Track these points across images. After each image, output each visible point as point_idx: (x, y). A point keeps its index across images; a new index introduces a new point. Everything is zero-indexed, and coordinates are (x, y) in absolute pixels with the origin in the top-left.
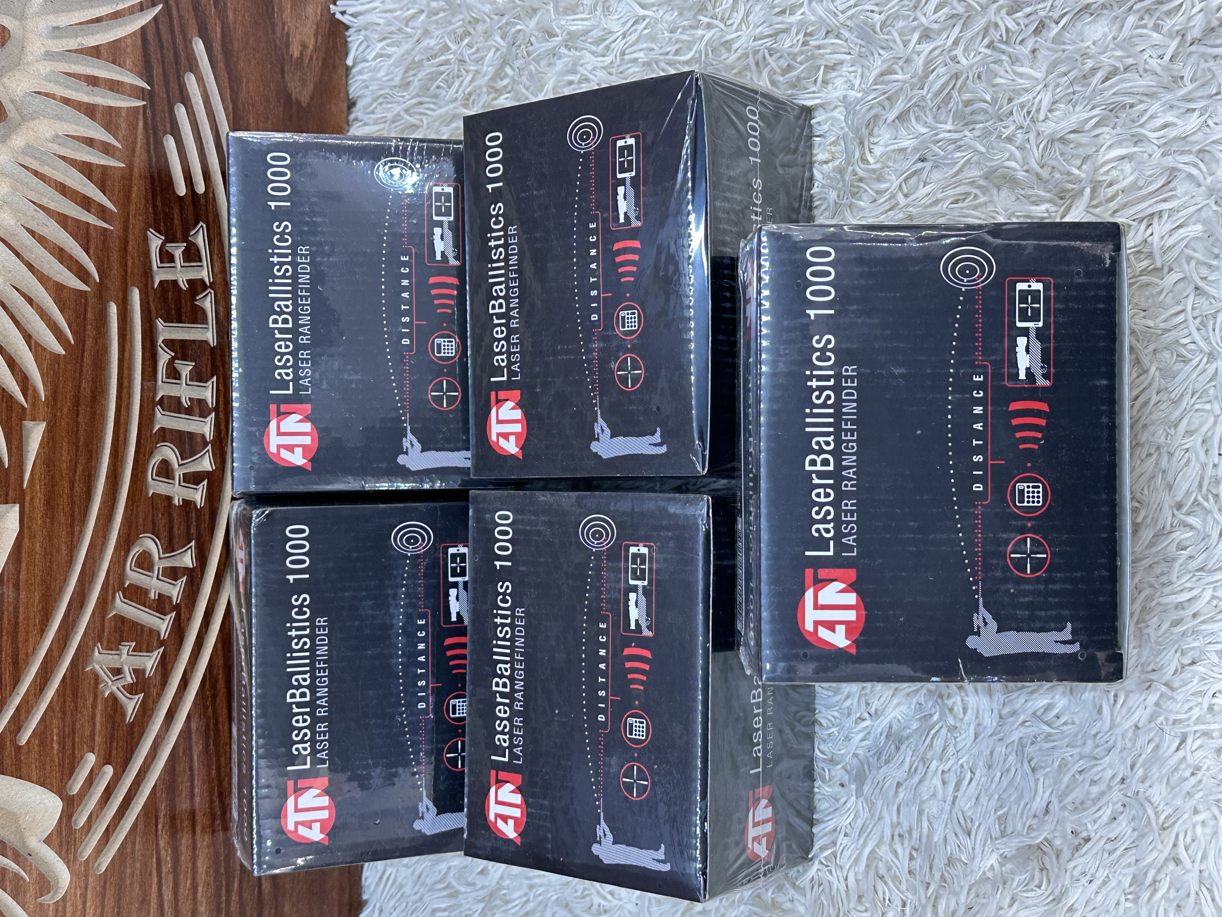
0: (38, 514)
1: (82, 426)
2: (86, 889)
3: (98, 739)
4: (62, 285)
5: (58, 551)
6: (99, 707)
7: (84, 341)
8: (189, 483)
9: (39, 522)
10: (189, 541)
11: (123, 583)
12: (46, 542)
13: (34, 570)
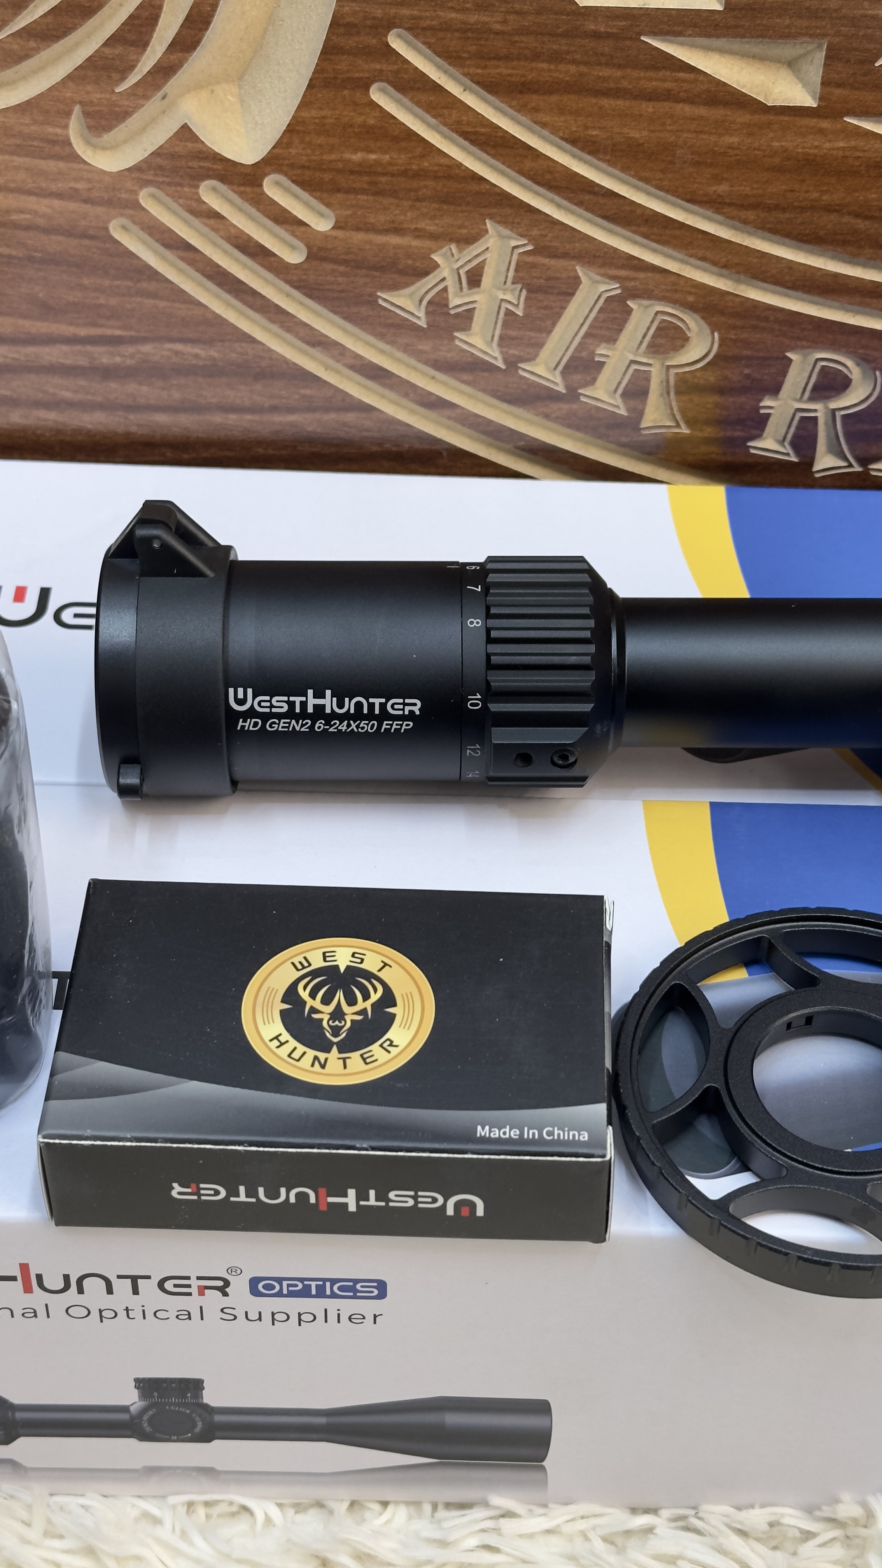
0: (791, 142)
2: (86, 201)
3: (358, 237)
5: (717, 179)
6: (415, 243)
8: (797, 428)
9: (776, 144)
10: (689, 423)
11: (635, 296)
12: (737, 155)
13: (689, 131)
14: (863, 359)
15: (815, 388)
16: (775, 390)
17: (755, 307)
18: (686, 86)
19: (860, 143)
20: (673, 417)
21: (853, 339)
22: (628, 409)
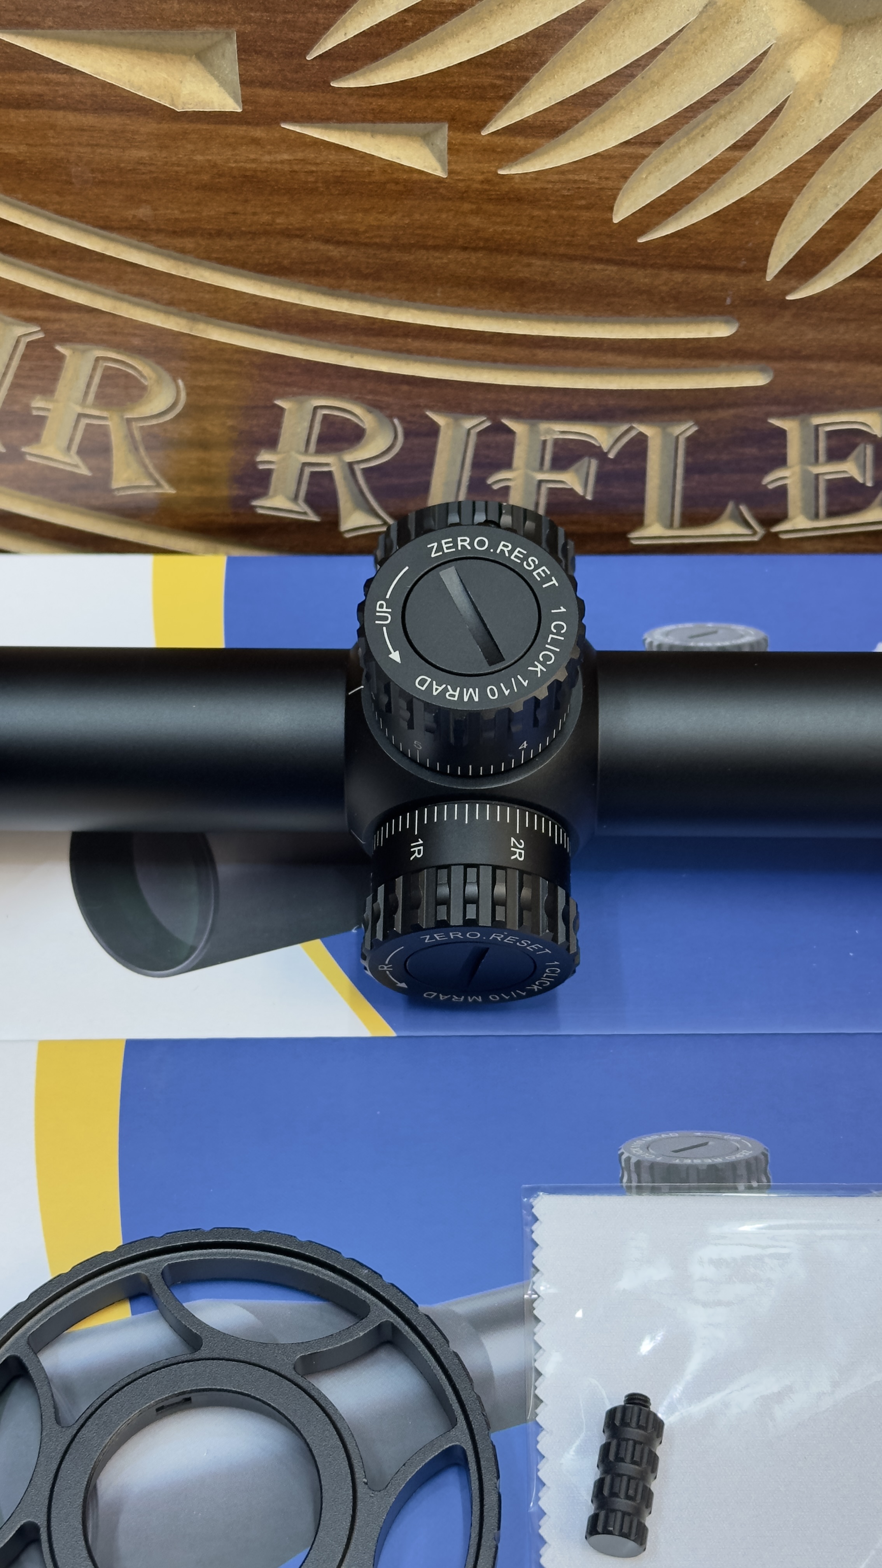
0: (218, 155)
1: (438, 259)
4: (782, 217)
5: (133, 201)
7: (644, 266)
8: (310, 484)
9: (199, 157)
10: (171, 482)
11: (64, 341)
12: (151, 172)
13: (80, 144)
14: (374, 406)
15: (321, 440)
16: (272, 443)
17: (222, 350)
18: (61, 91)
19: (311, 155)
20: (150, 476)
21: (355, 384)
22: (90, 469)
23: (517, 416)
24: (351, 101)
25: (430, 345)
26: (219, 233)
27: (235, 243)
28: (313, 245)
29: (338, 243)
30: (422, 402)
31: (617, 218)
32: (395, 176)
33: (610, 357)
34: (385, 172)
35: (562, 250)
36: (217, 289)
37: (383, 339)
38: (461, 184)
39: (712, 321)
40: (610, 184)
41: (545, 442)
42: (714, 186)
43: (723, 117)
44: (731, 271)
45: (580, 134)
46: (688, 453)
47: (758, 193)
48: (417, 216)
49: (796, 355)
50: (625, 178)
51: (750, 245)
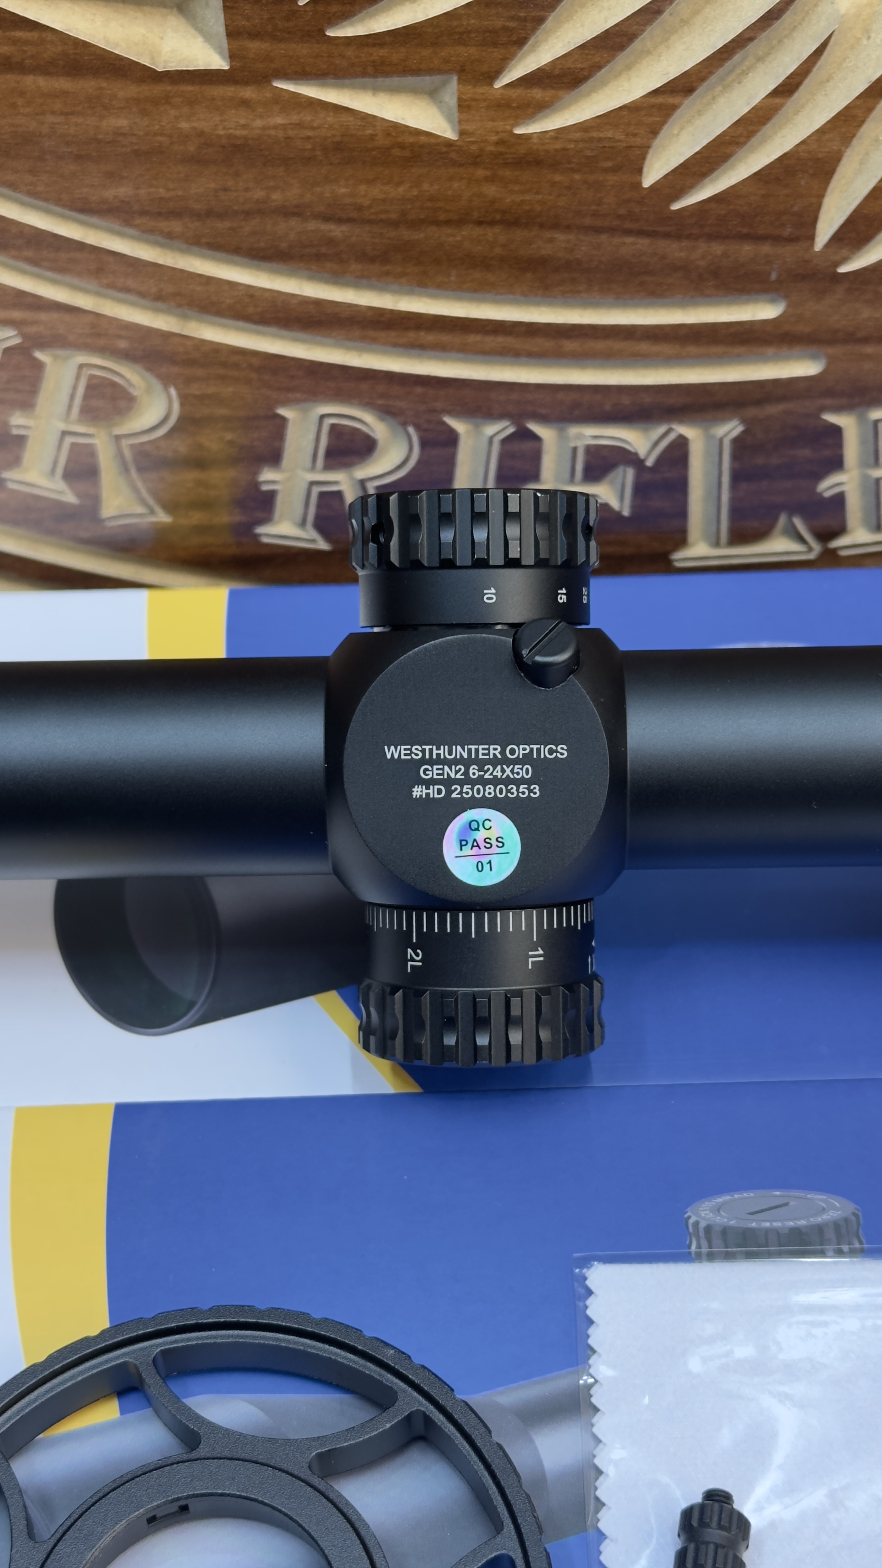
14: (387, 412)
20: (143, 502)
21: (364, 386)
22: (78, 495)
23: (544, 419)
24: (350, 52)
25: (445, 338)
26: (210, 214)
27: (227, 224)
28: (312, 225)
29: (340, 221)
30: (439, 405)
31: (647, 182)
32: (400, 140)
33: (644, 347)
34: (389, 135)
35: (588, 221)
36: (209, 280)
37: (393, 334)
38: (474, 148)
39: (756, 301)
40: (638, 141)
41: (575, 450)
42: (754, 140)
43: (760, 59)
44: (776, 239)
45: (604, 83)
46: (736, 456)
47: (803, 147)
48: (426, 186)
49: (851, 337)
50: (655, 132)
51: (796, 209)
